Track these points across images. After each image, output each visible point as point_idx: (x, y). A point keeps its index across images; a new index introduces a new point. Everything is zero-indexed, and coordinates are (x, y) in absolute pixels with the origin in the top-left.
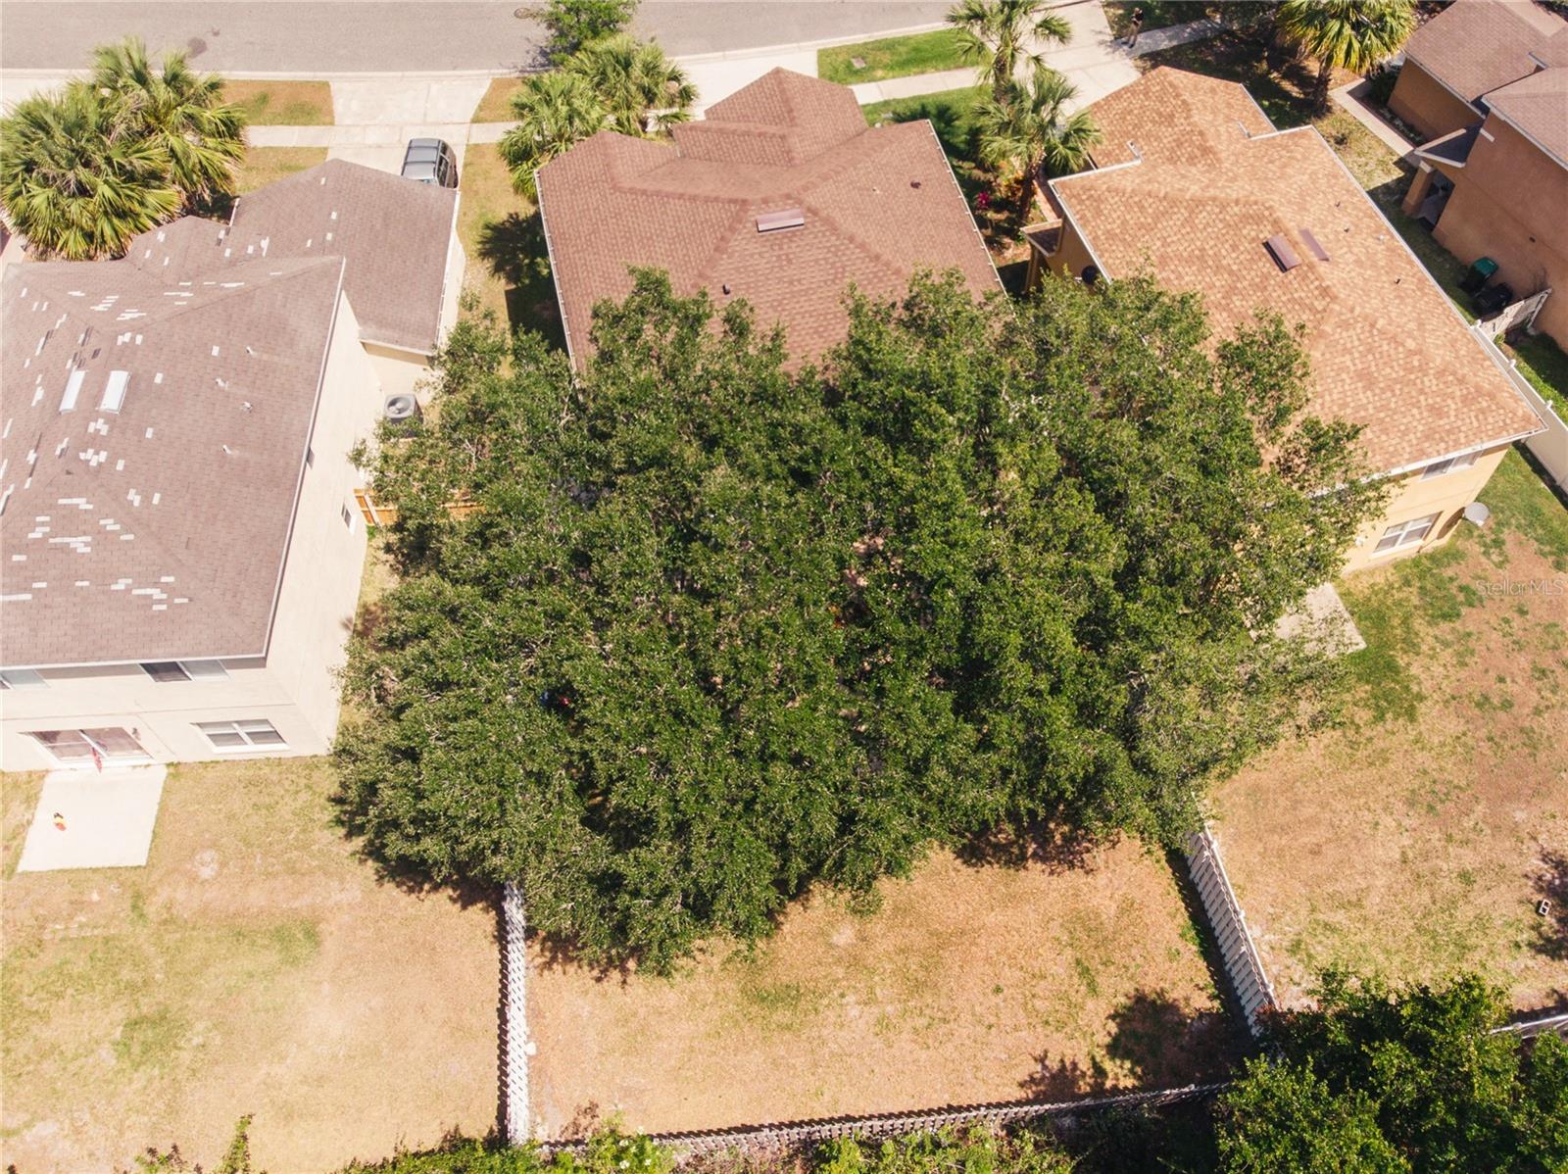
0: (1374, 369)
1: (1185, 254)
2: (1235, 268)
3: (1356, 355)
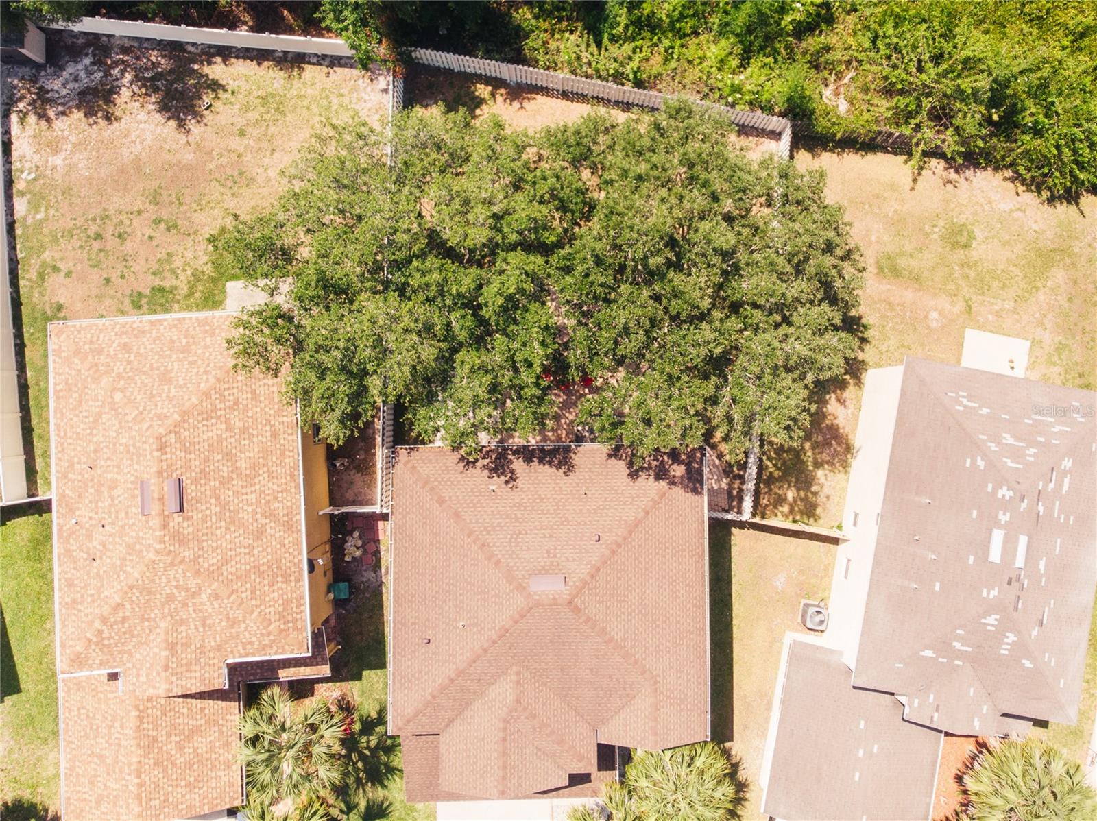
0: (156, 384)
1: (241, 532)
2: (213, 501)
3: (164, 395)
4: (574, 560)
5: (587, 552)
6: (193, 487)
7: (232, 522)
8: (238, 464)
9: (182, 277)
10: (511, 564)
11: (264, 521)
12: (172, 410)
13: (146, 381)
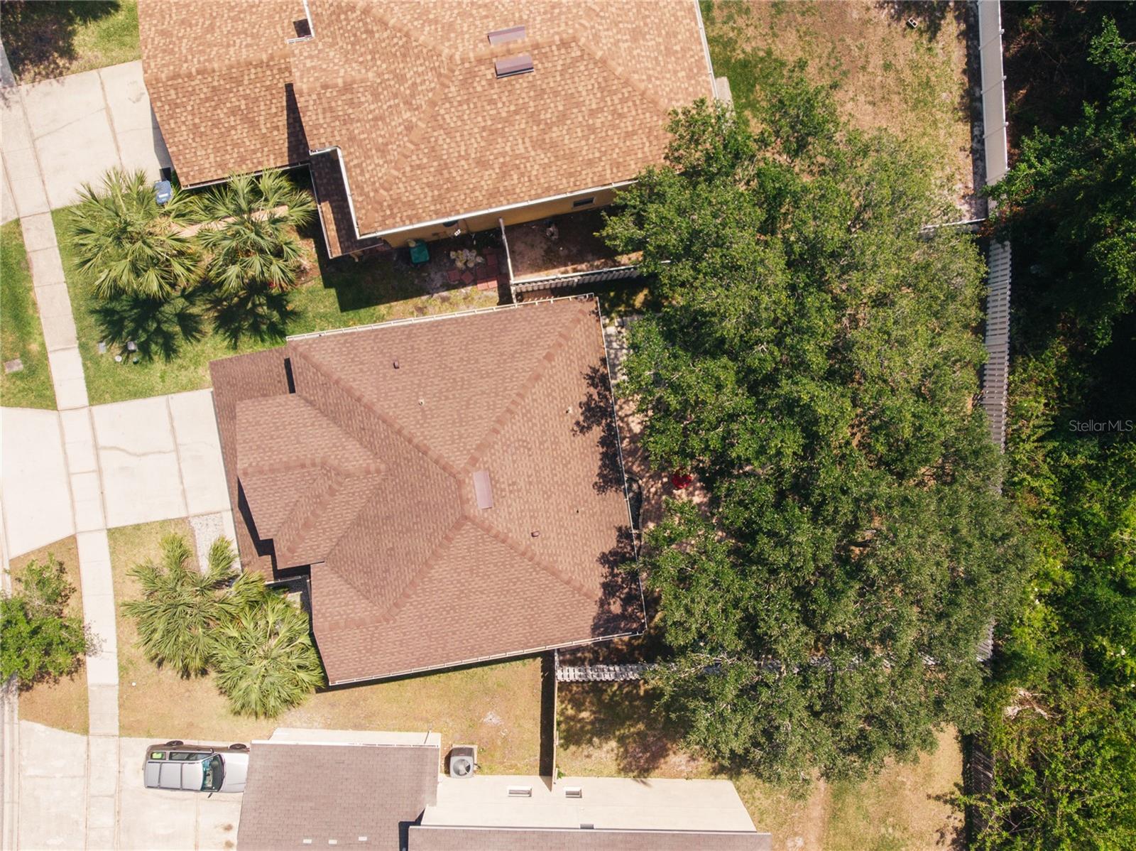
0: (629, 26)
1: (483, 144)
2: (513, 108)
3: (619, 37)
4: (510, 514)
5: (520, 525)
6: (525, 85)
7: (492, 132)
8: (555, 129)
9: (726, 28)
10: (496, 446)
11: (496, 166)
12: (605, 48)
13: (631, 14)
